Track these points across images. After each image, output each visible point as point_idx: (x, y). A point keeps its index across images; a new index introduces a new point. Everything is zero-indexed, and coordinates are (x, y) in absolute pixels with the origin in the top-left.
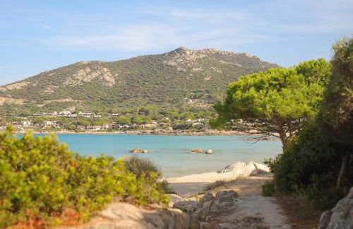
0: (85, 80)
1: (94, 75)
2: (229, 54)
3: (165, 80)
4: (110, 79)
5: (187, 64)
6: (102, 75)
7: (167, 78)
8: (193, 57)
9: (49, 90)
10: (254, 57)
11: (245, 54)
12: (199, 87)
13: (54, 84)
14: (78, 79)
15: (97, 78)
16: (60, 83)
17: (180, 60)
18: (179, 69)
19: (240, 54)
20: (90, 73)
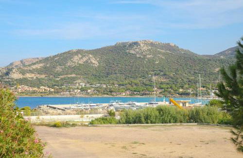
0: (80, 62)
1: (85, 59)
2: (159, 44)
3: (131, 63)
4: (95, 62)
5: (142, 52)
6: (89, 59)
7: (132, 61)
8: (145, 48)
9: (59, 69)
10: (175, 46)
11: (169, 44)
12: (154, 68)
13: (60, 65)
14: (75, 62)
15: (87, 62)
16: (64, 65)
17: (137, 50)
18: (138, 56)
19: (166, 44)
20: (82, 58)
